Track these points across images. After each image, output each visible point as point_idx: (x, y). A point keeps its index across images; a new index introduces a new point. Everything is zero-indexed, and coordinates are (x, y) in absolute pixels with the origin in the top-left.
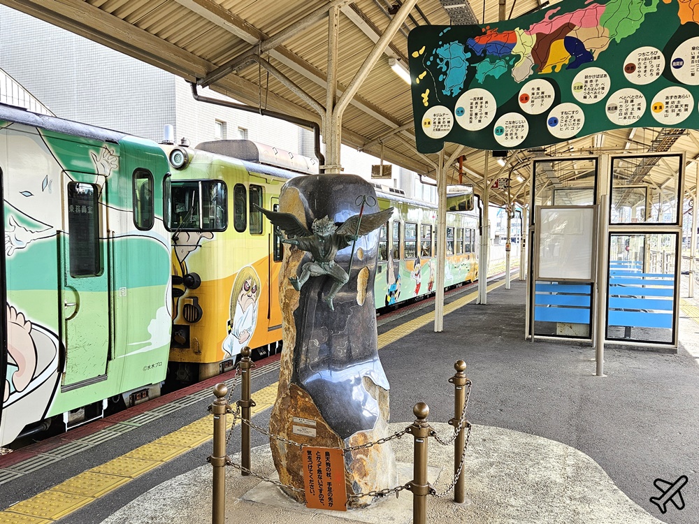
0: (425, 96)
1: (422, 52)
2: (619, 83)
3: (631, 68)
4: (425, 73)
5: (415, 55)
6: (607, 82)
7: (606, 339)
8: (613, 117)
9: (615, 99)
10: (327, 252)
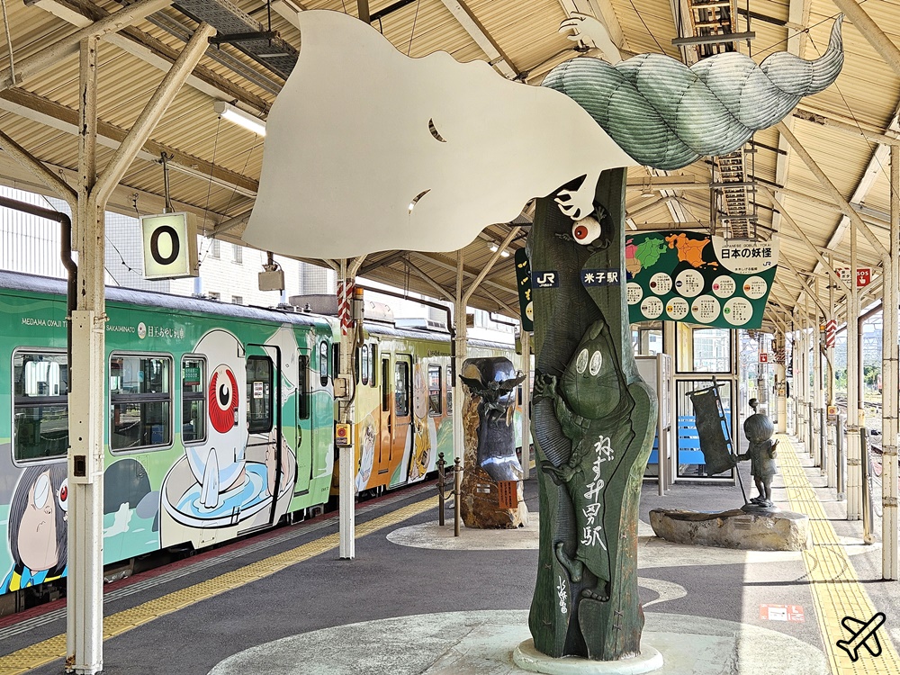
0: (528, 293)
1: (524, 264)
2: (647, 293)
3: (654, 285)
4: (527, 279)
5: (520, 266)
6: (640, 292)
7: (678, 476)
8: (645, 313)
9: (646, 302)
10: (496, 398)
